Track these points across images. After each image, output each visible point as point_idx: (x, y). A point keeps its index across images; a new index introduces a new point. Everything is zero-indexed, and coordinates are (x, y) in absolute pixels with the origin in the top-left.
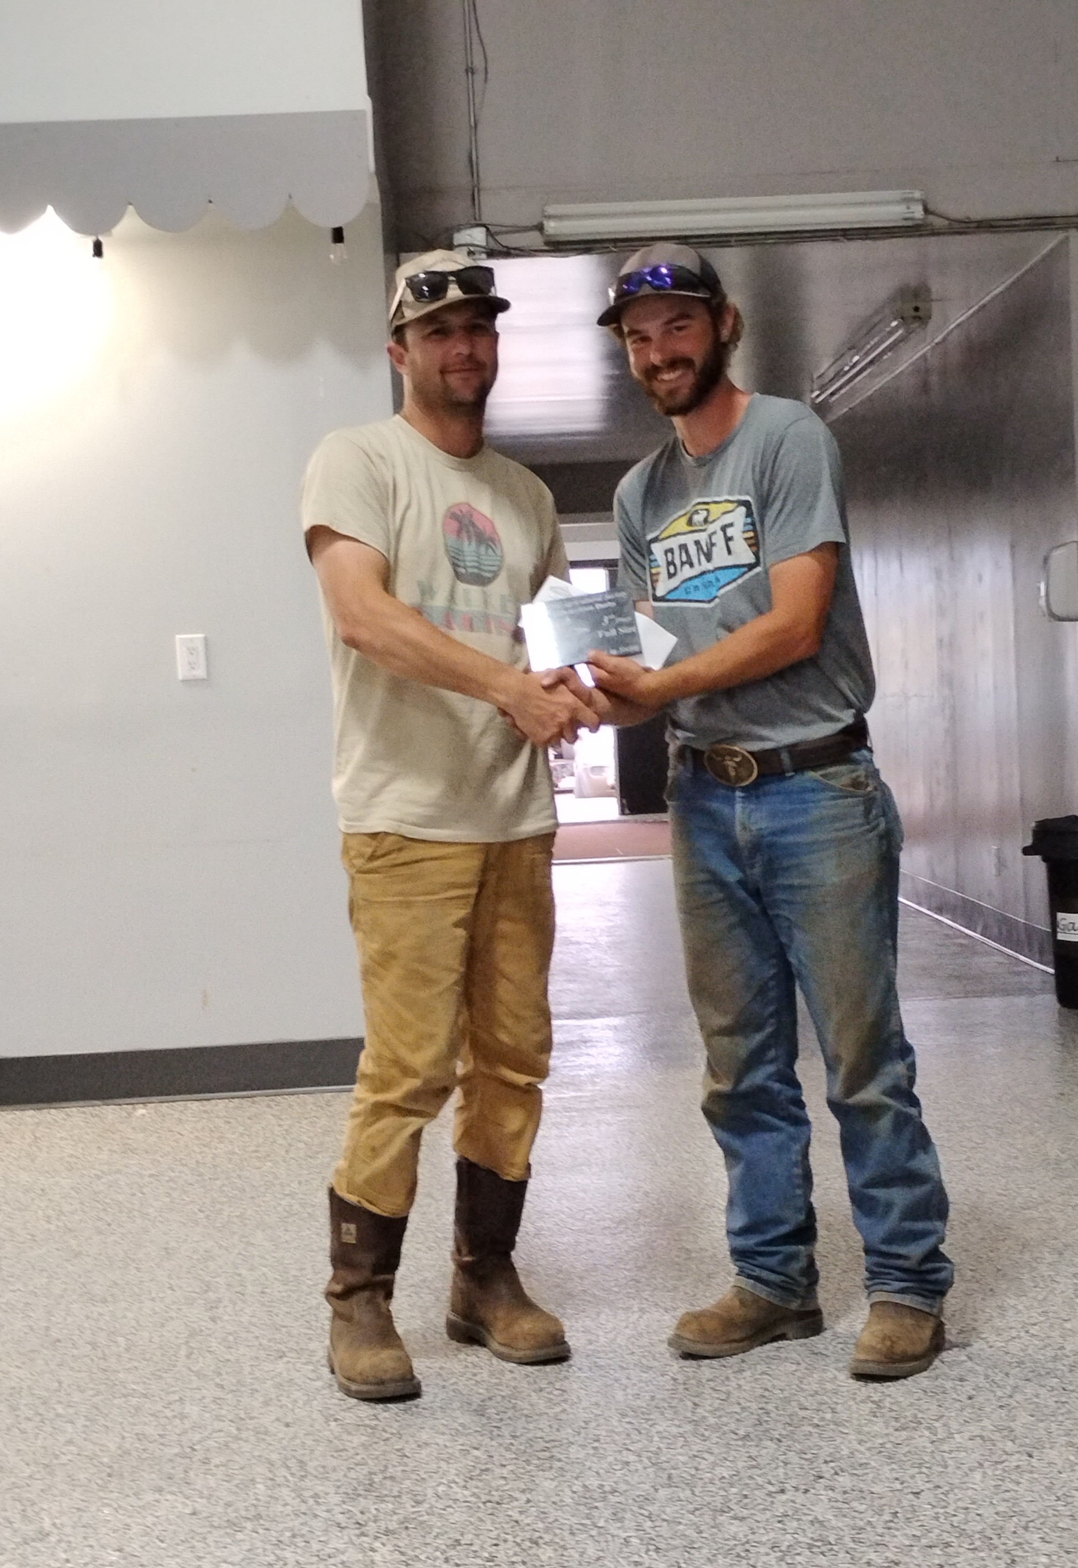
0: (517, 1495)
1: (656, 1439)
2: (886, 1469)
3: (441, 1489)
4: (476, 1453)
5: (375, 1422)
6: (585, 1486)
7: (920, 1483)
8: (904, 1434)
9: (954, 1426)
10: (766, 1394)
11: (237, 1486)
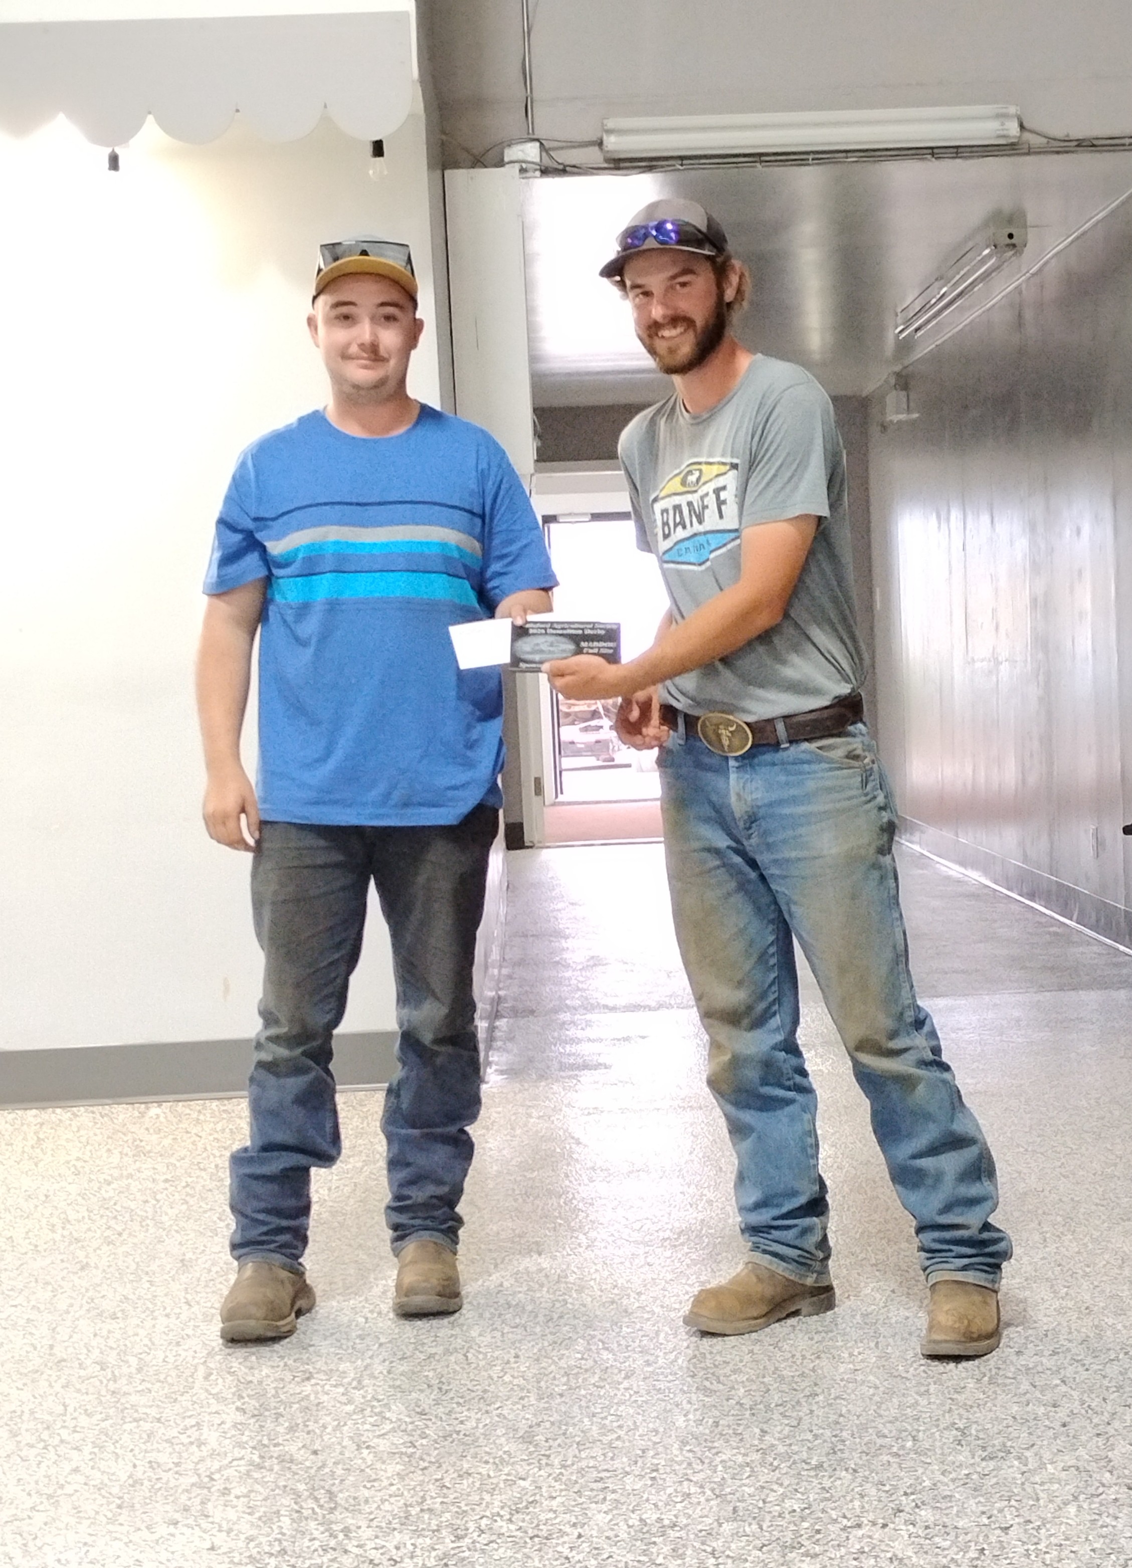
0: (567, 1529)
1: (720, 1468)
2: (972, 1502)
3: (484, 1522)
4: (522, 1483)
5: (411, 1450)
6: (641, 1520)
7: (1009, 1517)
8: (992, 1464)
9: (1047, 1456)
10: (841, 1419)
11: (260, 1518)
